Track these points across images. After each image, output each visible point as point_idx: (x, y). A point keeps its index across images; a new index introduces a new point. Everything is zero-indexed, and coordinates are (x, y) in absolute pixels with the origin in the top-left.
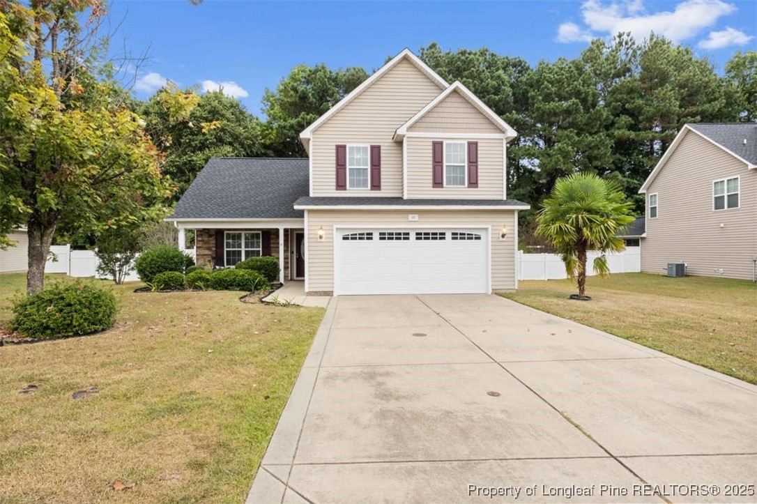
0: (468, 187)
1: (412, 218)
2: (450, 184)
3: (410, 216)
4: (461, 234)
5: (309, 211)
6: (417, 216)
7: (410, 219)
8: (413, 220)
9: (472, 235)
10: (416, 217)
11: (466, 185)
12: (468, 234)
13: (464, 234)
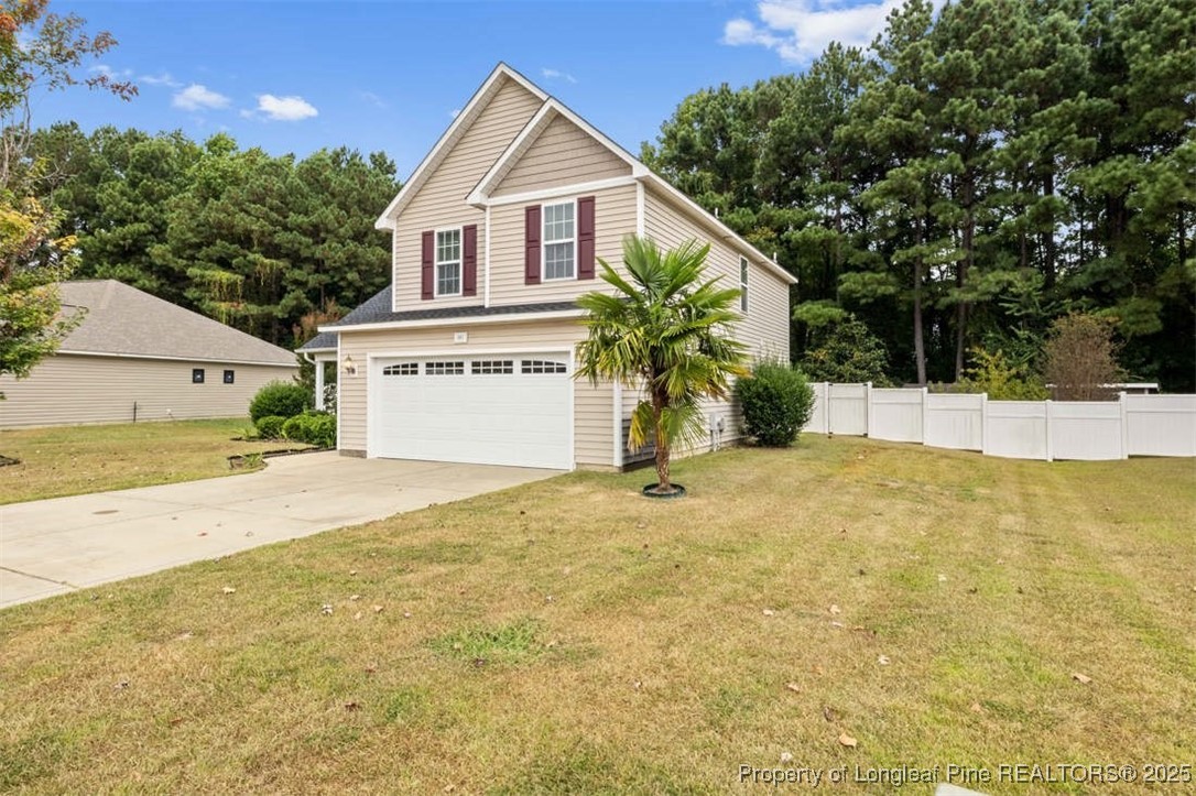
0: (579, 279)
1: (460, 337)
2: (552, 277)
3: (456, 335)
4: (536, 363)
5: (345, 334)
6: (464, 335)
7: (456, 341)
8: (461, 341)
9: (552, 364)
10: (462, 337)
11: (575, 276)
12: (547, 363)
13: (540, 363)
